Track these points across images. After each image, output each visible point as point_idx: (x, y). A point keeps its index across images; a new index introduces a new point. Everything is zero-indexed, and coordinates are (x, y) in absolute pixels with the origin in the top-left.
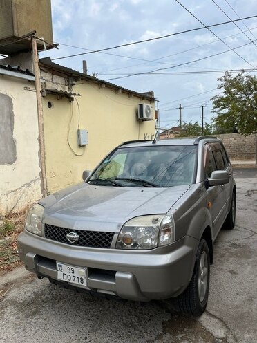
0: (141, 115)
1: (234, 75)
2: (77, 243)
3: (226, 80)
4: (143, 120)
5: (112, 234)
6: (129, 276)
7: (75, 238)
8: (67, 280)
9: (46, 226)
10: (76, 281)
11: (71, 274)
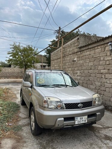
1: (17, 45)
3: (13, 46)
5: (92, 102)
6: (99, 113)
7: (82, 105)
8: (79, 123)
9: (65, 104)
10: (83, 122)
11: (81, 120)
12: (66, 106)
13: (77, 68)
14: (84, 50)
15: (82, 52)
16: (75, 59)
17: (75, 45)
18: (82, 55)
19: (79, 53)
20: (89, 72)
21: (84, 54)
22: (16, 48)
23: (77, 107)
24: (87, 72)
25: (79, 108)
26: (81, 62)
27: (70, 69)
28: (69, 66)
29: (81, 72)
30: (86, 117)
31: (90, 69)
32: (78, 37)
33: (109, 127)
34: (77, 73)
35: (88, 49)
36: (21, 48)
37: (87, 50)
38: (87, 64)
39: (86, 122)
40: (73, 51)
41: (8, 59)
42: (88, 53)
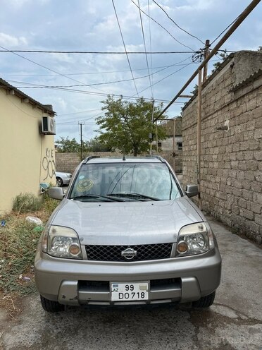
0: (46, 128)
1: (116, 99)
2: (136, 259)
3: (107, 103)
4: (44, 134)
5: (170, 245)
7: (134, 254)
8: (124, 299)
9: (87, 247)
10: (136, 298)
11: (130, 292)
12: (88, 252)
13: (230, 146)
14: (244, 96)
15: (239, 102)
16: (227, 123)
17: (226, 85)
18: (239, 111)
19: (234, 105)
20: (254, 159)
21: (244, 107)
22: (114, 107)
23: (120, 256)
24: (251, 158)
25: (123, 259)
26: (238, 129)
27: (217, 150)
28: (215, 143)
29: (238, 157)
30: (146, 285)
31: (257, 150)
32: (233, 60)
33: (255, 321)
34: (230, 161)
35: (251, 92)
36: (125, 106)
37: (251, 96)
38: (251, 134)
39: (146, 298)
40: (222, 102)
41: (99, 135)
42: (253, 103)
